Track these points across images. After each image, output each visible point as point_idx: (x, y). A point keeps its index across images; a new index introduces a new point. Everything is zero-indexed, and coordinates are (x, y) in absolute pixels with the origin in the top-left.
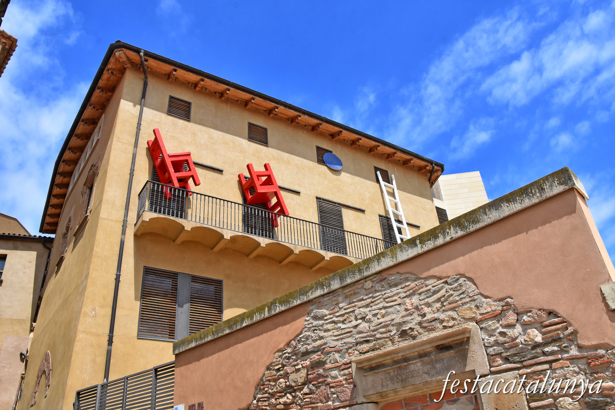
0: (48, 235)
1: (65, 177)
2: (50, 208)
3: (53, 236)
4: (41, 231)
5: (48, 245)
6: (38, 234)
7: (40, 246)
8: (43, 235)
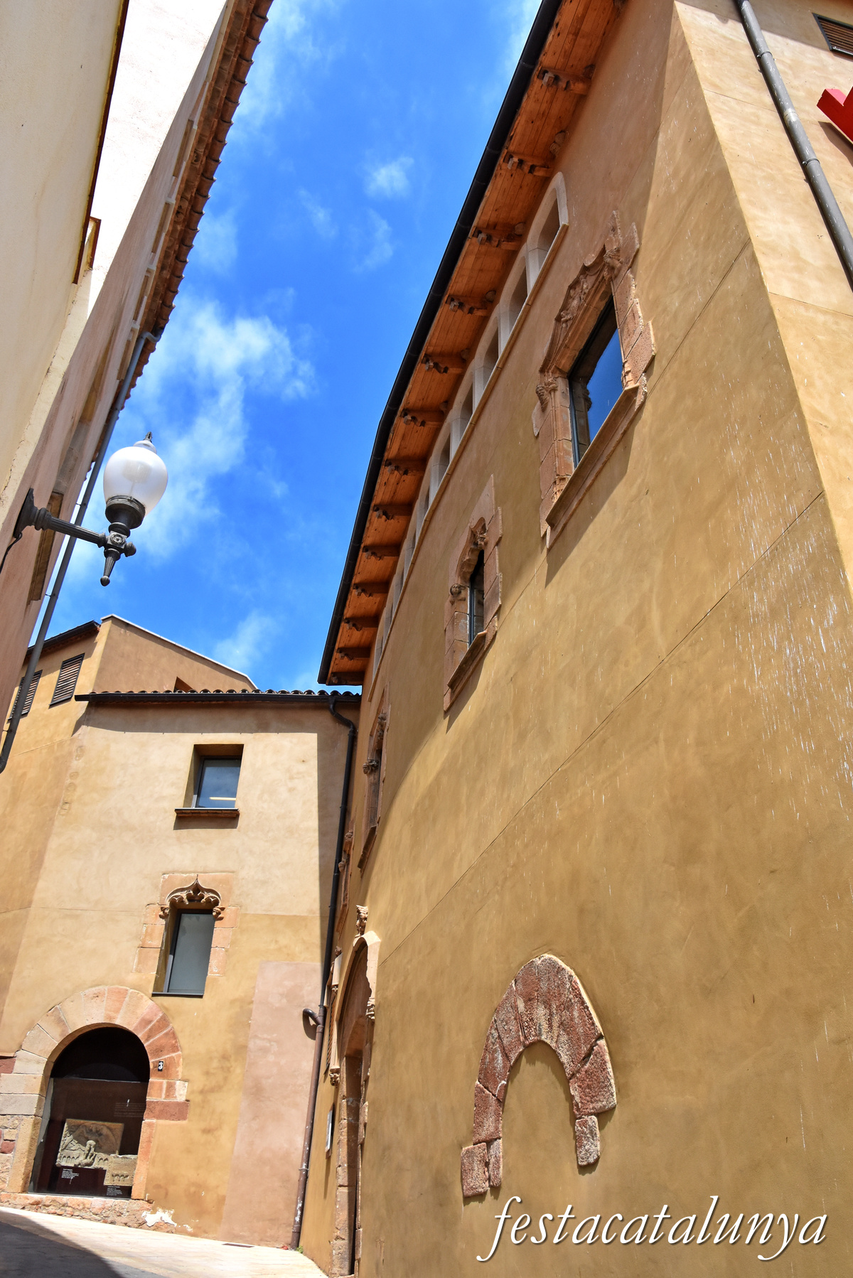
0: (342, 689)
1: (406, 473)
2: (354, 592)
3: (356, 690)
4: (322, 679)
5: (347, 715)
6: (316, 688)
7: (325, 718)
8: (329, 689)
